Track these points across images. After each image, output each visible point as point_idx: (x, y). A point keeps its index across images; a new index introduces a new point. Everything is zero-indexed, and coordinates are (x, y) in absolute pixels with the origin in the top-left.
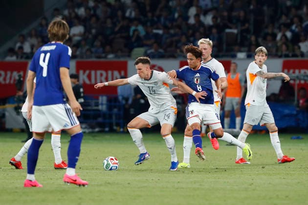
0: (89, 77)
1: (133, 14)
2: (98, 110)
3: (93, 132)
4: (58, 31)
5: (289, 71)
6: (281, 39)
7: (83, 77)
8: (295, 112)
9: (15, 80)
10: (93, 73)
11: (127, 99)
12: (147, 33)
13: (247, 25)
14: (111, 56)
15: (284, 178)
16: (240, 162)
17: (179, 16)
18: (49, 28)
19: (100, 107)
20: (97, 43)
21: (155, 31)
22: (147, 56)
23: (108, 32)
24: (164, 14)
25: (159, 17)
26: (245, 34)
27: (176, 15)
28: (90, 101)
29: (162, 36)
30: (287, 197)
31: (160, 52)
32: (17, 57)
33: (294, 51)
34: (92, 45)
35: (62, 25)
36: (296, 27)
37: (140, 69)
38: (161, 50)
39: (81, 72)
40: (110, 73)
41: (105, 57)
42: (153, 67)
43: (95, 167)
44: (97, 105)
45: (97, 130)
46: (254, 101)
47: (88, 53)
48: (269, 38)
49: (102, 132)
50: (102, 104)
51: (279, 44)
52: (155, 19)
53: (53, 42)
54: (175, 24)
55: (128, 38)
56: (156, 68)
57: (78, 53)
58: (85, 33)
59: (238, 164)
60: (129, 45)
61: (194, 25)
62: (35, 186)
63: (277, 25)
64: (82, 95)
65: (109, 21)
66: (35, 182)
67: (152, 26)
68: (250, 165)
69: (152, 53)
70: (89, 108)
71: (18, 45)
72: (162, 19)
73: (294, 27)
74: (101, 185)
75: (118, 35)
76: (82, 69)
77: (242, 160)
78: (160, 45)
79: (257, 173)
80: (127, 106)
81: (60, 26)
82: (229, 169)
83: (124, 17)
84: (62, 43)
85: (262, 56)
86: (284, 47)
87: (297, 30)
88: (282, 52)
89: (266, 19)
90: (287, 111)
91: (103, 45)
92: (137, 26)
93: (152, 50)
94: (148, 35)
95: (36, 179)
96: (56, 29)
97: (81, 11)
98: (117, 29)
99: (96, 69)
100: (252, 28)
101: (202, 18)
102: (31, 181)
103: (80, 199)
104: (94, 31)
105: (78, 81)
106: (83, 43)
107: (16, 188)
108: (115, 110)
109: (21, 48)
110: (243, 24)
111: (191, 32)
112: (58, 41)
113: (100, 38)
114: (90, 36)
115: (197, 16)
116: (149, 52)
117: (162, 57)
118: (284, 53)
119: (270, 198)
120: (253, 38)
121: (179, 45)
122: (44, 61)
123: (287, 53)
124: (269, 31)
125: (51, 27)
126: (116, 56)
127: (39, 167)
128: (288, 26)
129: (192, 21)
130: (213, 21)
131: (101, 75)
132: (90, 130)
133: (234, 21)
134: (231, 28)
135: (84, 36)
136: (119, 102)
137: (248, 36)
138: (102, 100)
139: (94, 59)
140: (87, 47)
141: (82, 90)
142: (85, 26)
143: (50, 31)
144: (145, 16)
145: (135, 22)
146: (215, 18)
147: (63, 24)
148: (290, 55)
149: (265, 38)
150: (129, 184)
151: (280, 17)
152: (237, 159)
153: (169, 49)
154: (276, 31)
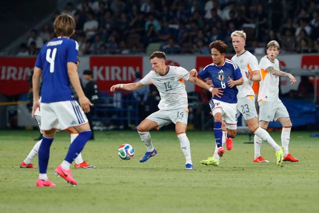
0: (103, 73)
1: (149, 9)
2: (113, 107)
3: (107, 130)
4: (64, 26)
5: (308, 67)
6: (300, 34)
7: (97, 73)
8: (314, 110)
9: (27, 77)
10: (107, 69)
11: (142, 96)
12: (163, 28)
13: (265, 20)
14: (125, 52)
15: (303, 177)
16: (258, 160)
17: (195, 11)
18: (55, 23)
19: (115, 105)
20: (112, 38)
21: (171, 26)
22: (163, 51)
23: (123, 27)
24: (181, 8)
25: (175, 12)
26: (263, 29)
27: (193, 10)
28: (103, 98)
29: (178, 31)
30: (306, 196)
31: (176, 48)
32: (30, 53)
33: (313, 46)
34: (107, 41)
35: (68, 20)
36: (316, 22)
37: (155, 64)
38: (177, 46)
39: (95, 68)
40: (125, 69)
41: (120, 53)
42: (168, 63)
43: (110, 166)
44: (111, 102)
45: (111, 127)
46: (266, 97)
47: (103, 48)
48: (288, 33)
49: (117, 130)
50: (117, 101)
51: (298, 39)
52: (171, 13)
53: (60, 37)
54: (191, 19)
55: (143, 33)
56: (172, 64)
57: (92, 48)
58: (99, 28)
59: (256, 163)
60: (144, 40)
61: (211, 20)
62: (48, 185)
63: (296, 20)
64: (96, 91)
65: (123, 16)
66: (48, 182)
67: (168, 20)
68: (268, 164)
69: (168, 48)
70: (104, 105)
71: (31, 40)
72: (178, 14)
73: (313, 22)
74: (116, 184)
75: (133, 31)
76: (95, 65)
77: (260, 158)
78: (176, 40)
79: (275, 171)
80: (142, 103)
81: (66, 20)
82: (247, 168)
83: (139, 12)
84: (68, 38)
85: (274, 50)
86: (303, 42)
87: (316, 25)
88: (301, 47)
89: (285, 14)
90: (306, 108)
91: (118, 41)
92: (152, 20)
93: (168, 46)
94: (163, 31)
95: (49, 178)
96: (62, 24)
97: (95, 6)
98: (132, 24)
99: (110, 65)
100: (270, 23)
101: (219, 12)
102: (43, 180)
103: (94, 198)
104: (108, 26)
105: (92, 77)
106: (97, 38)
107: (29, 187)
108: (130, 108)
109: (34, 43)
110: (261, 19)
111: (207, 27)
112: (65, 35)
113: (115, 33)
114: (104, 31)
115: (214, 10)
116: (165, 47)
117: (178, 52)
118: (303, 48)
119: (290, 198)
120: (271, 33)
121: (195, 40)
122: (51, 56)
123: (306, 48)
124: (288, 25)
125: (57, 22)
126: (132, 52)
127: (53, 166)
128: (307, 21)
129: (209, 15)
130: (231, 16)
131: (116, 71)
132: (105, 128)
133: (252, 16)
134: (248, 23)
135: (98, 31)
136: (134, 99)
137: (267, 31)
138: (117, 97)
139: (108, 55)
140: (101, 43)
141: (96, 87)
142: (99, 21)
143: (56, 26)
144: (161, 10)
145: (151, 17)
146: (232, 13)
147: (70, 18)
148: (310, 50)
149: (283, 33)
150: (144, 183)
151: (300, 11)
152: (255, 157)
153: (185, 45)
154: (295, 26)
